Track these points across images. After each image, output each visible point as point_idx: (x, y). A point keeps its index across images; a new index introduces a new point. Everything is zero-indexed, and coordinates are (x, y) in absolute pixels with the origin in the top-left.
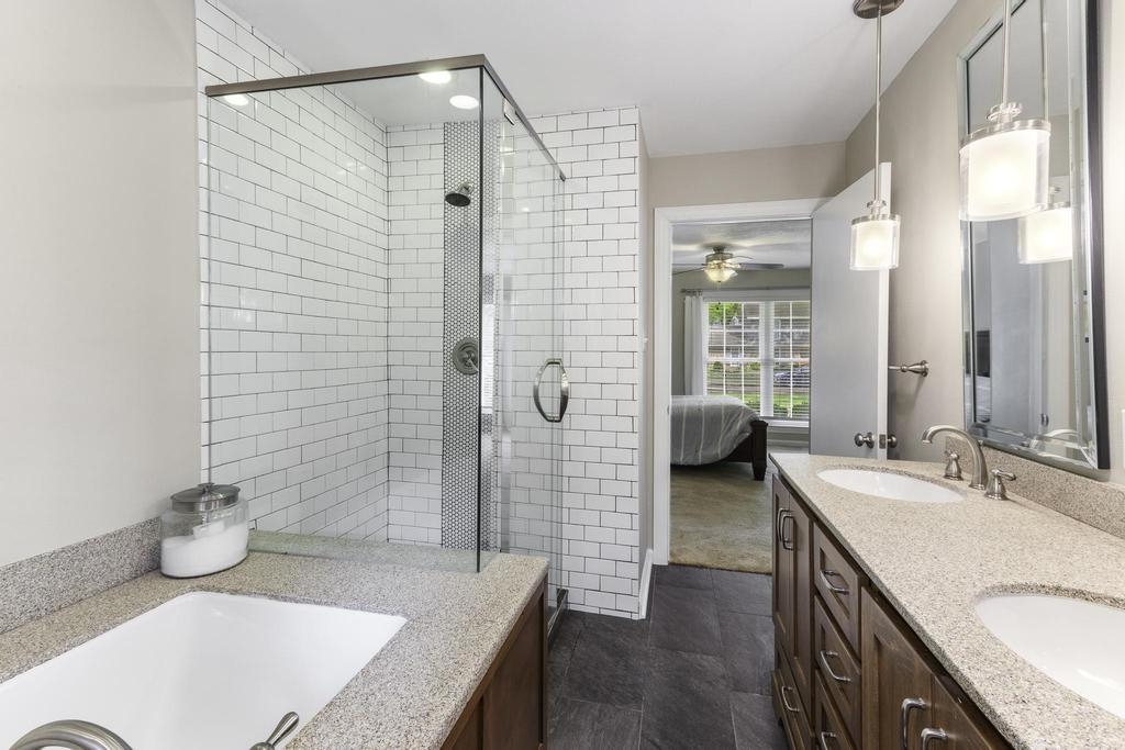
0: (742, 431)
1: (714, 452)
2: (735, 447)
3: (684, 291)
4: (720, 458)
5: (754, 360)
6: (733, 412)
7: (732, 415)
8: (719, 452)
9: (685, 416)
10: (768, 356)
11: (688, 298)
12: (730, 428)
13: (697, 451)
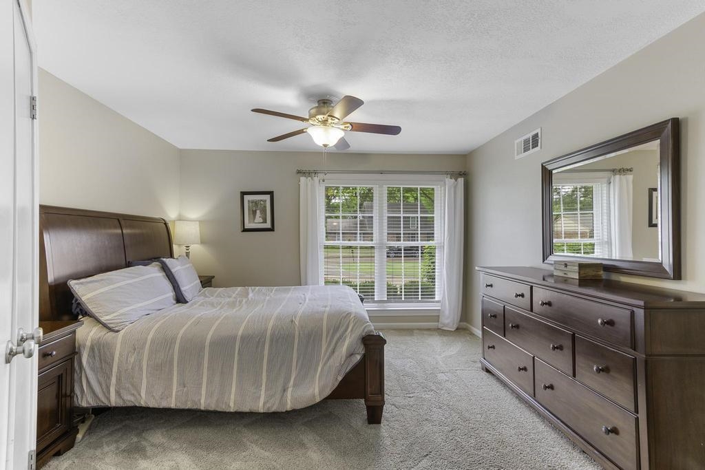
0: (351, 355)
1: (309, 393)
2: (340, 378)
3: (299, 172)
4: (318, 400)
5: (369, 244)
6: (340, 321)
7: (336, 329)
8: (317, 391)
9: (269, 332)
10: (381, 240)
11: (303, 179)
12: (333, 352)
13: (285, 390)
